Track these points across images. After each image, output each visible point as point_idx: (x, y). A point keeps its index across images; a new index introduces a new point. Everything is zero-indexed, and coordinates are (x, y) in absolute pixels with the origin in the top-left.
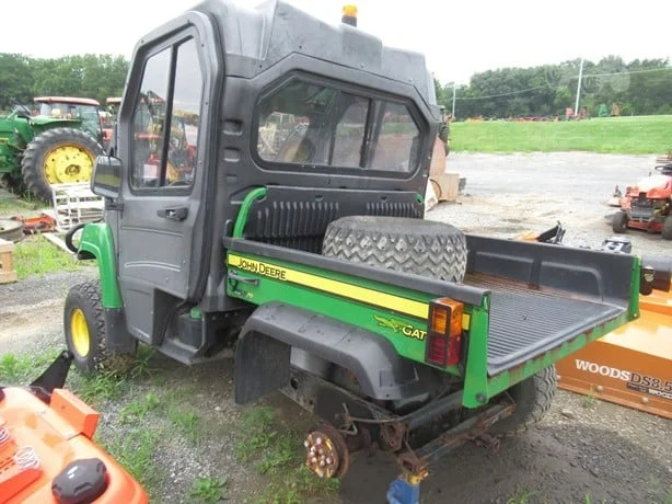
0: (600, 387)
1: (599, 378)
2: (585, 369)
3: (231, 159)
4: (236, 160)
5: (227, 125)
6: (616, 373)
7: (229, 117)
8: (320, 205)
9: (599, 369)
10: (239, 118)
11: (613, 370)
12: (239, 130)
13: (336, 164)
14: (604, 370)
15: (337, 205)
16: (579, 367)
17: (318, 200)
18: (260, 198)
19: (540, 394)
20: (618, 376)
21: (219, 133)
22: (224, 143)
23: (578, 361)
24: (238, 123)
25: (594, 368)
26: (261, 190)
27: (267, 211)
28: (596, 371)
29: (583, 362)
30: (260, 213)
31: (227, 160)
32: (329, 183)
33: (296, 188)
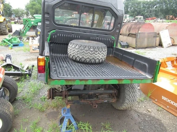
0: (168, 107)
1: (168, 104)
2: (164, 99)
3: (47, 23)
4: (49, 23)
5: (46, 14)
6: (174, 104)
7: (46, 12)
8: (73, 36)
9: (169, 101)
10: (48, 12)
11: (173, 102)
12: (48, 16)
13: (81, 26)
14: (170, 102)
15: (79, 37)
16: (163, 99)
17: (72, 35)
18: (54, 32)
19: (126, 99)
20: (174, 105)
21: (44, 16)
22: (45, 19)
23: (163, 96)
24: (48, 13)
25: (167, 100)
26: (54, 31)
27: (56, 36)
28: (168, 101)
29: (164, 97)
30: (54, 36)
31: (46, 23)
32: (79, 31)
33: (65, 31)
